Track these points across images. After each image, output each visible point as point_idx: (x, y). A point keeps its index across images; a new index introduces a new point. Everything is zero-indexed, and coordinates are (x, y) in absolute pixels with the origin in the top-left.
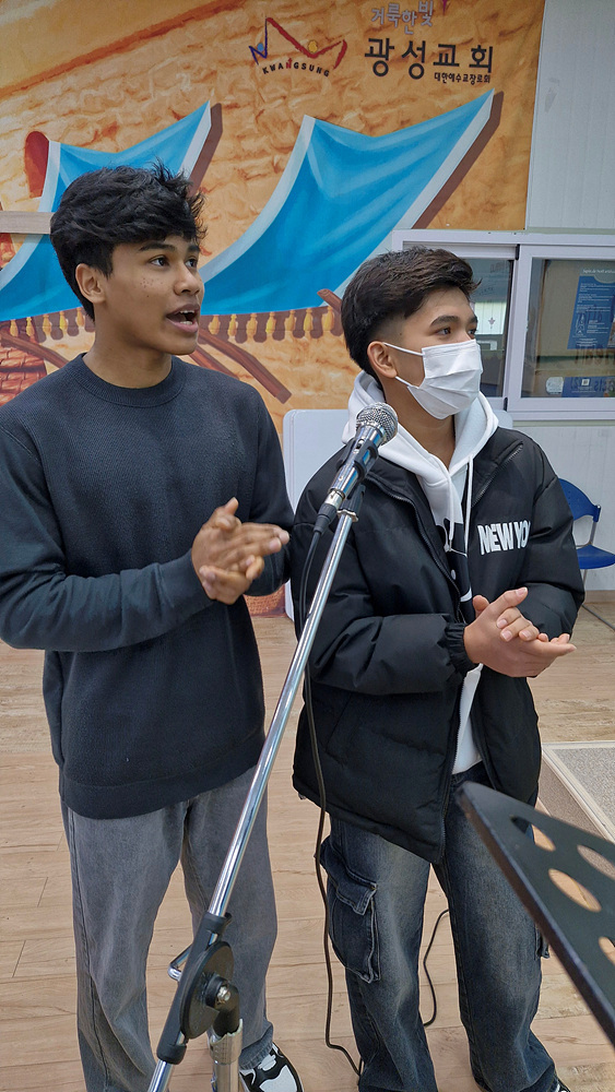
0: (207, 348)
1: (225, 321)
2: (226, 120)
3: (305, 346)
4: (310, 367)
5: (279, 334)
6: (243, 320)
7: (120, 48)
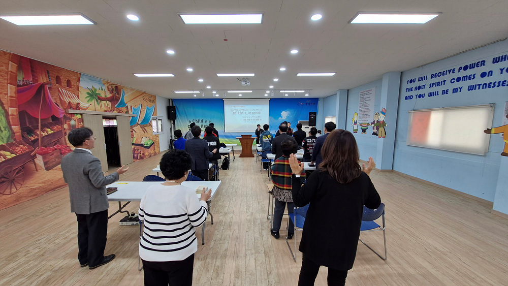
0: (142, 128)
2: (142, 105)
4: (148, 130)
5: (147, 126)
6: (144, 125)
7: (135, 98)
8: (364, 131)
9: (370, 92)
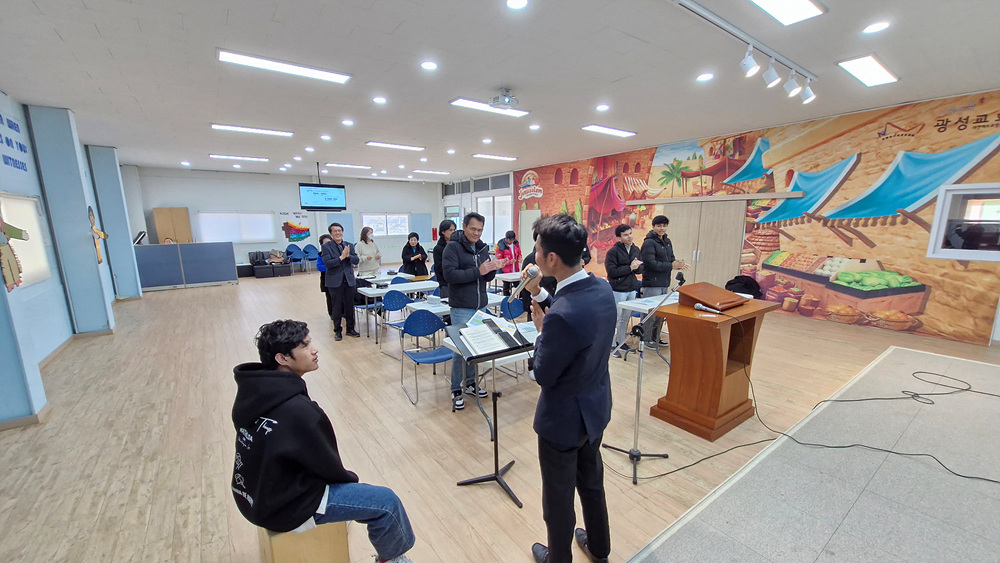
0: (840, 229)
1: (850, 221)
2: (863, 157)
3: (887, 229)
4: (887, 236)
5: (874, 224)
6: (858, 220)
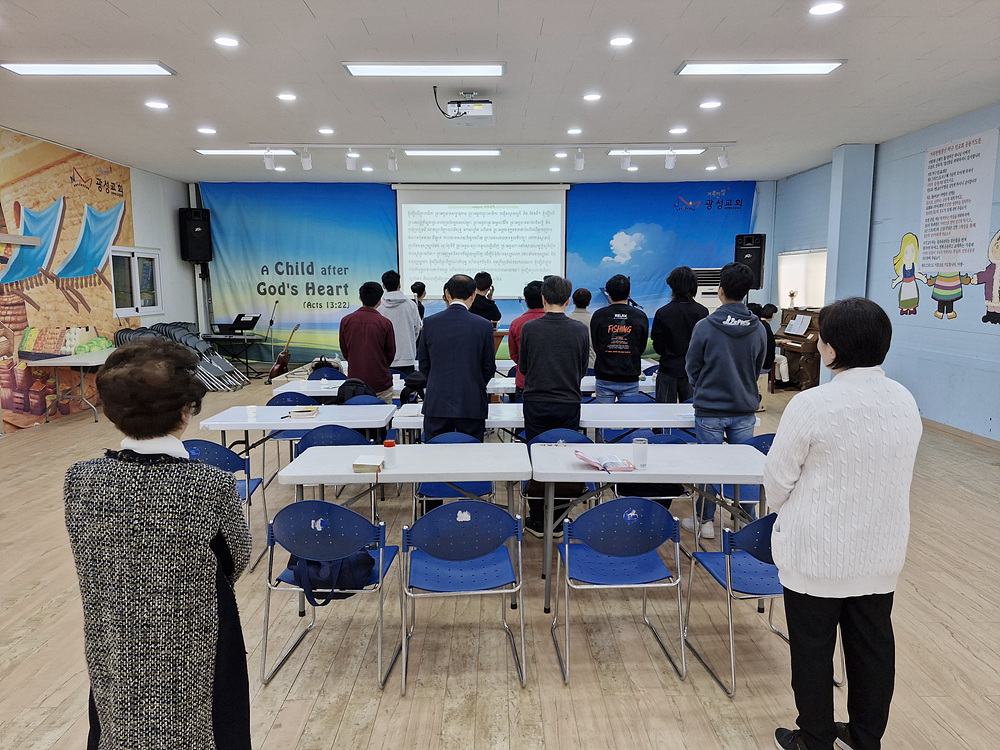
1: (72, 280)
2: (67, 202)
3: (93, 290)
5: (86, 284)
6: (77, 280)
7: (38, 172)
8: (945, 306)
9: (974, 149)
